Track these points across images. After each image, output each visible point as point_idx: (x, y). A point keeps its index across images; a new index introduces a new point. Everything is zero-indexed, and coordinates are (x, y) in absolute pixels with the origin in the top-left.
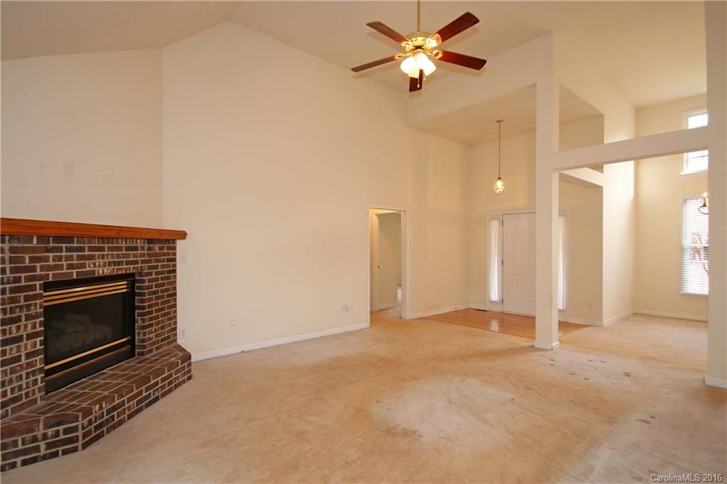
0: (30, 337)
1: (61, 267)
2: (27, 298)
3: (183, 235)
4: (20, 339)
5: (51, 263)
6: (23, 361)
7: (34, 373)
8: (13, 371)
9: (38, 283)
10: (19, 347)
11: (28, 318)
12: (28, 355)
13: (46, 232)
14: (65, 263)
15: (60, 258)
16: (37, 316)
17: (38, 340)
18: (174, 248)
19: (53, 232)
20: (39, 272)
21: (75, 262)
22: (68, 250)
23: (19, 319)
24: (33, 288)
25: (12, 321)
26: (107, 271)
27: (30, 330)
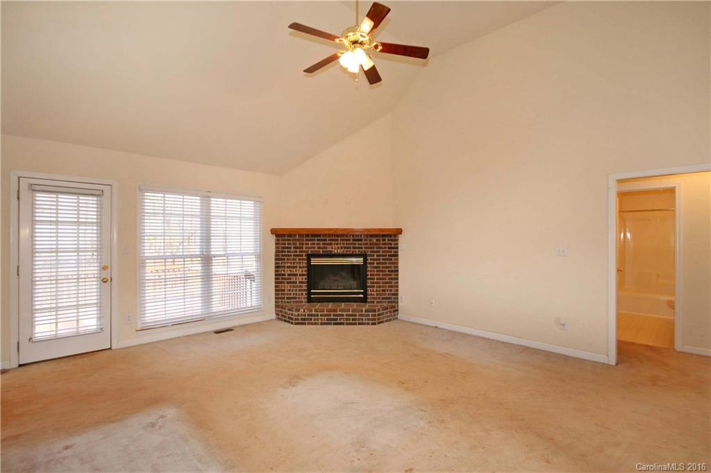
0: (300, 275)
1: (315, 248)
2: (299, 259)
3: (399, 231)
4: (296, 275)
5: (310, 246)
6: (298, 284)
7: (302, 290)
8: (294, 287)
9: (304, 254)
10: (296, 279)
11: (300, 267)
12: (300, 282)
13: (302, 233)
14: (316, 246)
15: (314, 244)
16: (303, 267)
17: (304, 277)
18: (397, 240)
19: (305, 233)
20: (304, 249)
21: (321, 246)
22: (318, 240)
23: (296, 267)
24: (302, 255)
25: (294, 267)
26: (340, 251)
27: (300, 273)
